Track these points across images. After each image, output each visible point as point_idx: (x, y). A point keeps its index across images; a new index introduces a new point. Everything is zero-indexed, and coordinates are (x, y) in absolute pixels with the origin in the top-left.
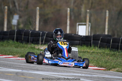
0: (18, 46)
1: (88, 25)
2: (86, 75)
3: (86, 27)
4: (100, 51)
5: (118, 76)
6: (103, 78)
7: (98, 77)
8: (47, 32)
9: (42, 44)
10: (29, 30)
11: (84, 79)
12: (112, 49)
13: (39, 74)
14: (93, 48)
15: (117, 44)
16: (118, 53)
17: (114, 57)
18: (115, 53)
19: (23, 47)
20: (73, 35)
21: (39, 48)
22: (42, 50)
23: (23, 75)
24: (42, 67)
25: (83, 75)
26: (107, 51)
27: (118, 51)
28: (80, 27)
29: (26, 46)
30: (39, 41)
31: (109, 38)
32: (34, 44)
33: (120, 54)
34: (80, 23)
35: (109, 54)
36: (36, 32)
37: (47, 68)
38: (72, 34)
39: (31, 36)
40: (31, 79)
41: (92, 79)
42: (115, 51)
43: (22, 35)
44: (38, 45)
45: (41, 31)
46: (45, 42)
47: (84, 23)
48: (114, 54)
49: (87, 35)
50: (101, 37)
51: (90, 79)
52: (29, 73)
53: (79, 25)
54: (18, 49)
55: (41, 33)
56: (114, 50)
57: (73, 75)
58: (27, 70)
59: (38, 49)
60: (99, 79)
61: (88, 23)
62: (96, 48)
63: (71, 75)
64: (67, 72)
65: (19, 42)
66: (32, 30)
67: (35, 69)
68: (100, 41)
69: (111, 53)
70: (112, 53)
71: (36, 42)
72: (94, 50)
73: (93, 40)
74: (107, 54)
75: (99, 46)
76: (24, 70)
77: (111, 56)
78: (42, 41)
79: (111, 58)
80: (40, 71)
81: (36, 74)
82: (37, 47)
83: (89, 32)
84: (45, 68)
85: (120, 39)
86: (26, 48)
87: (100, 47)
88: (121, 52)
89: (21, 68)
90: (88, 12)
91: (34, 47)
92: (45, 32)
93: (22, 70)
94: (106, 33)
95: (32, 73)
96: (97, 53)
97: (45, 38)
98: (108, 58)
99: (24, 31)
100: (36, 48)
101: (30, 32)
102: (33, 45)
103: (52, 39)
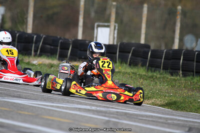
1: (112, 27)
2: (98, 109)
3: (110, 31)
4: (129, 70)
5: (152, 112)
6: (126, 114)
7: (117, 112)
8: (44, 36)
9: (35, 55)
10: (16, 32)
11: (94, 114)
12: (150, 68)
13: (19, 104)
14: (120, 65)
15: (159, 60)
16: (158, 76)
17: (151, 81)
18: (155, 74)
20: (87, 42)
21: (29, 62)
22: (34, 65)
24: (28, 93)
25: (94, 108)
26: (142, 71)
27: (159, 72)
28: (100, 29)
30: (32, 51)
31: (146, 50)
32: (23, 55)
33: (162, 76)
34: (101, 24)
35: (144, 75)
36: (27, 36)
37: (37, 95)
38: (85, 41)
39: (18, 42)
40: (6, 110)
41: (107, 115)
42: (154, 71)
44: (29, 57)
45: (35, 34)
46: (41, 52)
47: (106, 24)
48: (152, 77)
49: (111, 43)
50: (133, 48)
51: (104, 114)
52: (4, 101)
53: (98, 26)
55: (35, 37)
56: (153, 69)
57: (77, 108)
58: (2, 96)
60: (118, 115)
61: (112, 24)
62: (125, 65)
63: (73, 107)
66: (20, 32)
67: (16, 95)
68: (130, 55)
69: (147, 74)
70: (150, 74)
71: (26, 51)
72: (120, 68)
73: (119, 52)
74: (141, 76)
75: (128, 63)
77: (146, 80)
78: (36, 51)
79: (145, 82)
80: (23, 98)
81: (14, 103)
82: (27, 59)
83: (114, 38)
84: (34, 94)
85: (163, 53)
87: (130, 65)
88: (164, 73)
90: (114, 5)
92: (41, 35)
94: (142, 42)
95: (8, 102)
96: (124, 73)
97: (42, 46)
98: (142, 83)
100: (24, 61)
101: (17, 35)
102: (20, 57)
103: (52, 47)
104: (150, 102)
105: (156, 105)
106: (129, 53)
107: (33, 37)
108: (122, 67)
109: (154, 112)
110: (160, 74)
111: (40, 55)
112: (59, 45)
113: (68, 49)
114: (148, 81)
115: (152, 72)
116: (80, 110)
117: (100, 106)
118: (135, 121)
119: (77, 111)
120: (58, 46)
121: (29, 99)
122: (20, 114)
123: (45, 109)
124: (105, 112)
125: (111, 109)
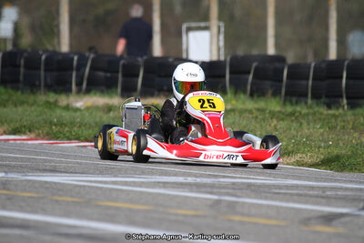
0: (7, 101)
2: (198, 180)
3: (211, 37)
4: (250, 104)
6: (249, 185)
7: (234, 184)
8: (91, 56)
9: (79, 91)
10: (41, 53)
11: (191, 191)
12: (288, 98)
13: (55, 183)
14: (233, 96)
15: (304, 82)
16: (304, 111)
17: (292, 121)
18: (298, 109)
19: (22, 103)
20: (171, 60)
21: (68, 105)
22: (77, 110)
23: (4, 188)
24: (70, 163)
25: (190, 180)
26: (274, 105)
27: (306, 103)
28: (192, 35)
29: (31, 98)
30: (71, 84)
31: (278, 65)
32: (56, 93)
33: (311, 111)
34: (193, 25)
35: (280, 112)
36: (60, 57)
37: (86, 164)
38: (167, 58)
39: (45, 70)
40: (30, 197)
41: (215, 190)
42: (297, 103)
43: (19, 66)
44: (68, 96)
45: (75, 54)
46: (88, 85)
47: (203, 24)
48: (292, 114)
49: (215, 58)
50: (254, 65)
51: (209, 190)
52: (26, 180)
53: (189, 29)
54: (5, 110)
55: (76, 58)
56: (294, 99)
58: (23, 172)
59: (67, 108)
60: (234, 189)
61: (214, 22)
62: (242, 95)
63: (153, 180)
64: (143, 173)
65: (12, 88)
66: (48, 51)
67: (48, 168)
68: (251, 77)
69: (283, 110)
70: (289, 109)
71: (61, 86)
72: (234, 102)
73: (231, 73)
74: (273, 115)
75: (249, 92)
76: (12, 172)
77: (283, 120)
78: (79, 84)
79: (282, 125)
80: (61, 172)
81: (46, 182)
82: (63, 100)
83: (219, 49)
84: (81, 164)
85: (310, 68)
86: (32, 105)
87: (252, 95)
88: (315, 105)
89: (6, 166)
91: (56, 102)
92: (87, 54)
93: (6, 172)
94: (271, 51)
96: (242, 112)
97: (89, 74)
98: (275, 126)
99: (25, 55)
100: (60, 104)
101: (43, 57)
102: (52, 97)
103: (109, 75)
104: (293, 160)
105: (303, 165)
106: (249, 73)
107: (73, 59)
108: (237, 101)
109: (299, 178)
110: (308, 108)
111: (88, 91)
112: (120, 70)
113: (138, 76)
114: (286, 122)
115: (292, 104)
116: (165, 185)
117: (201, 176)
118: (266, 198)
119: (160, 187)
120: (118, 72)
121: (71, 173)
122: (57, 201)
123: (101, 188)
124: (212, 186)
125: (222, 180)
